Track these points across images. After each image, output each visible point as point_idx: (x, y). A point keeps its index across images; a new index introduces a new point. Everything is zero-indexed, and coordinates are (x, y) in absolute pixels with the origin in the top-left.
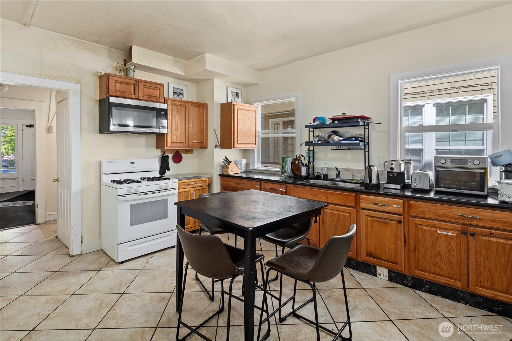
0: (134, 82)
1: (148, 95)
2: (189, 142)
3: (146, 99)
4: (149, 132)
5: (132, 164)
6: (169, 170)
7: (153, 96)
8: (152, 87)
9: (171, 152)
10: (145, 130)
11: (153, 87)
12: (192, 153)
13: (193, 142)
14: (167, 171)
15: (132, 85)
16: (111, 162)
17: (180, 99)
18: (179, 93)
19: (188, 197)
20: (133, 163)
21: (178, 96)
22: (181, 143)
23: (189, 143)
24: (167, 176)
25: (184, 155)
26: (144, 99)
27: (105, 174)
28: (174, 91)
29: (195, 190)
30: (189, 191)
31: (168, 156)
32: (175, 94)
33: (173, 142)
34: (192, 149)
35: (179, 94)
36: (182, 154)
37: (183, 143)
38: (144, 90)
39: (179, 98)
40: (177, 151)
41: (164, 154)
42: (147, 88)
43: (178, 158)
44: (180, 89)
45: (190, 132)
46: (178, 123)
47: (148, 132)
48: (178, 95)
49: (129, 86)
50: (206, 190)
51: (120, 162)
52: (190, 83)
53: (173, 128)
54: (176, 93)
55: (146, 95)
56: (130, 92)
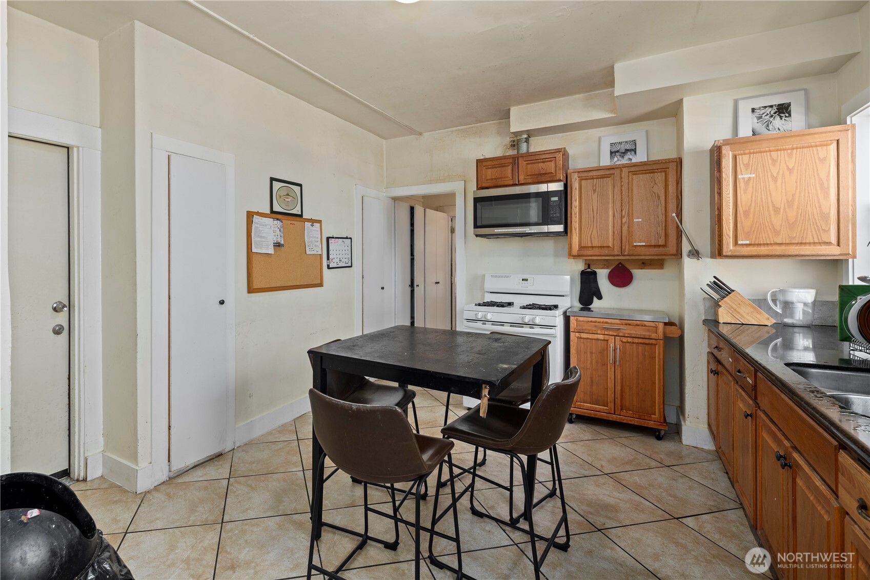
0: (511, 161)
1: (534, 175)
2: (623, 244)
3: (530, 181)
4: (530, 232)
5: (524, 282)
6: (600, 297)
7: (543, 174)
8: (541, 159)
9: (605, 265)
10: (523, 230)
11: (543, 159)
12: (663, 269)
13: (635, 244)
14: (595, 299)
15: (508, 166)
16: (496, 276)
17: (627, 162)
18: (624, 151)
19: (606, 352)
20: (527, 280)
21: (623, 157)
22: (601, 247)
23: (623, 248)
24: (595, 308)
25: (636, 272)
26: (527, 182)
27: (488, 292)
28: (613, 150)
29: (622, 342)
30: (607, 341)
31: (595, 273)
32: (613, 154)
33: (584, 247)
34: (663, 260)
35: (624, 153)
36: (631, 270)
37: (608, 247)
38: (527, 168)
39: (624, 161)
40: (620, 263)
41: (589, 267)
42: (532, 163)
43: (621, 277)
44: (626, 142)
45: (626, 225)
46: (595, 210)
47: (527, 232)
48: (622, 155)
49: (504, 168)
50: (657, 347)
51: (508, 277)
52: (655, 121)
53: (583, 220)
54: (618, 151)
55: (530, 175)
56: (505, 177)
